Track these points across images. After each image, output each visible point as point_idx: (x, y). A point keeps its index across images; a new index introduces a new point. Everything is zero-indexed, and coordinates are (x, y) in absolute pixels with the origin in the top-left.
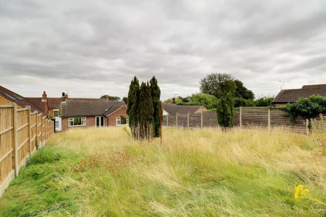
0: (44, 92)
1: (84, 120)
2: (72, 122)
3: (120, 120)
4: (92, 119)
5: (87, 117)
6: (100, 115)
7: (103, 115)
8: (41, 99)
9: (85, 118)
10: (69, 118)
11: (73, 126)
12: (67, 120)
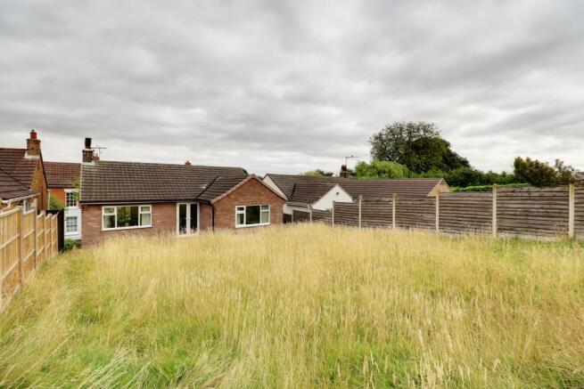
0: (33, 134)
1: (145, 212)
2: (112, 218)
3: (244, 212)
4: (167, 210)
5: (156, 203)
6: (188, 200)
7: (196, 200)
8: (22, 152)
9: (150, 206)
10: (103, 208)
11: (116, 228)
12: (97, 212)
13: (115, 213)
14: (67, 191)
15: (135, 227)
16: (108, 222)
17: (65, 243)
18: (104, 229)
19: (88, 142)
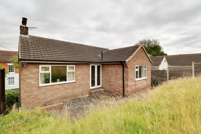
1: (71, 71)
3: (138, 69)
4: (84, 69)
6: (96, 63)
7: (101, 63)
9: (74, 66)
10: (40, 66)
11: (51, 84)
12: (36, 70)
13: (50, 71)
14: (9, 64)
15: (64, 82)
16: (43, 79)
17: (6, 93)
18: (41, 85)
19: (24, 21)
